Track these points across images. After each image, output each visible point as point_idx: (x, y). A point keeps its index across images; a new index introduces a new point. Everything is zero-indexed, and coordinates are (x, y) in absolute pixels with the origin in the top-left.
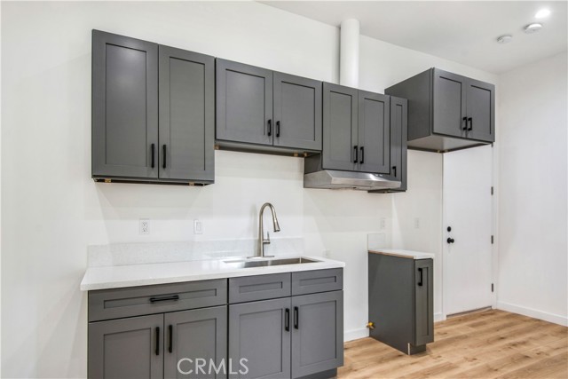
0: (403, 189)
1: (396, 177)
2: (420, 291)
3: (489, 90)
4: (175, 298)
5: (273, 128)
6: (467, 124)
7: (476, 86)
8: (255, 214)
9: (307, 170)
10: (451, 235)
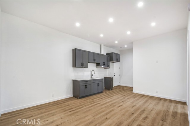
0: (109, 68)
1: (108, 66)
2: (112, 82)
3: (119, 55)
4: (87, 82)
5: (94, 60)
6: (117, 59)
7: (118, 54)
8: (90, 71)
9: (97, 65)
10: (114, 75)
